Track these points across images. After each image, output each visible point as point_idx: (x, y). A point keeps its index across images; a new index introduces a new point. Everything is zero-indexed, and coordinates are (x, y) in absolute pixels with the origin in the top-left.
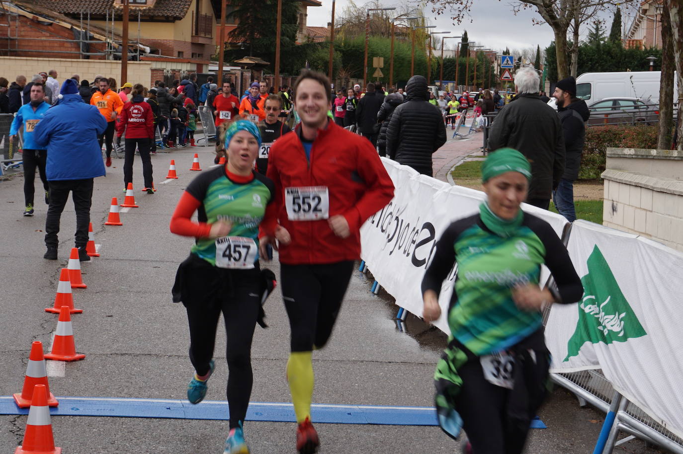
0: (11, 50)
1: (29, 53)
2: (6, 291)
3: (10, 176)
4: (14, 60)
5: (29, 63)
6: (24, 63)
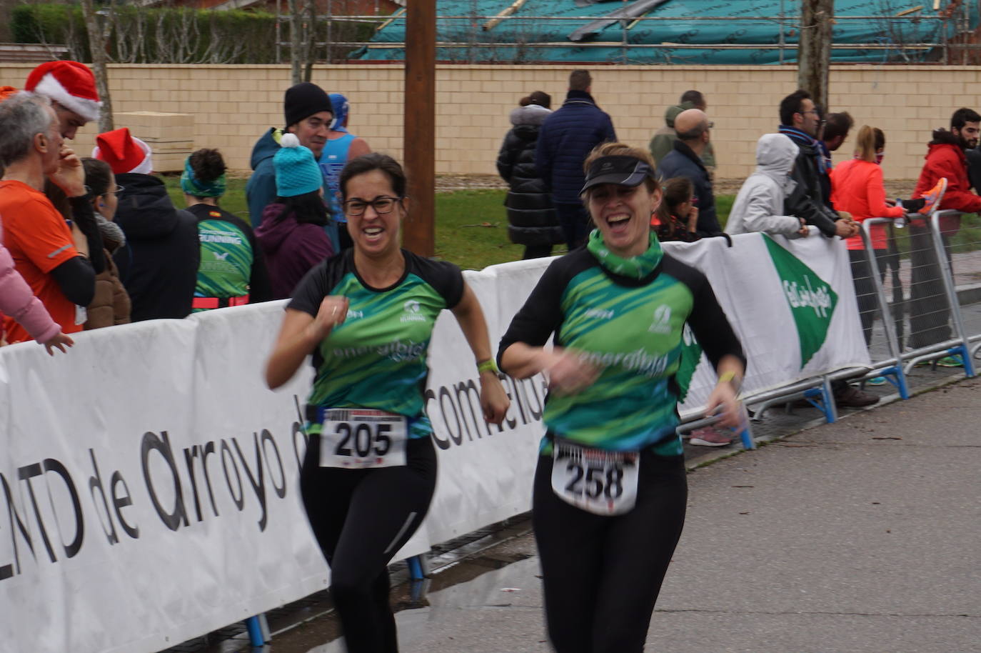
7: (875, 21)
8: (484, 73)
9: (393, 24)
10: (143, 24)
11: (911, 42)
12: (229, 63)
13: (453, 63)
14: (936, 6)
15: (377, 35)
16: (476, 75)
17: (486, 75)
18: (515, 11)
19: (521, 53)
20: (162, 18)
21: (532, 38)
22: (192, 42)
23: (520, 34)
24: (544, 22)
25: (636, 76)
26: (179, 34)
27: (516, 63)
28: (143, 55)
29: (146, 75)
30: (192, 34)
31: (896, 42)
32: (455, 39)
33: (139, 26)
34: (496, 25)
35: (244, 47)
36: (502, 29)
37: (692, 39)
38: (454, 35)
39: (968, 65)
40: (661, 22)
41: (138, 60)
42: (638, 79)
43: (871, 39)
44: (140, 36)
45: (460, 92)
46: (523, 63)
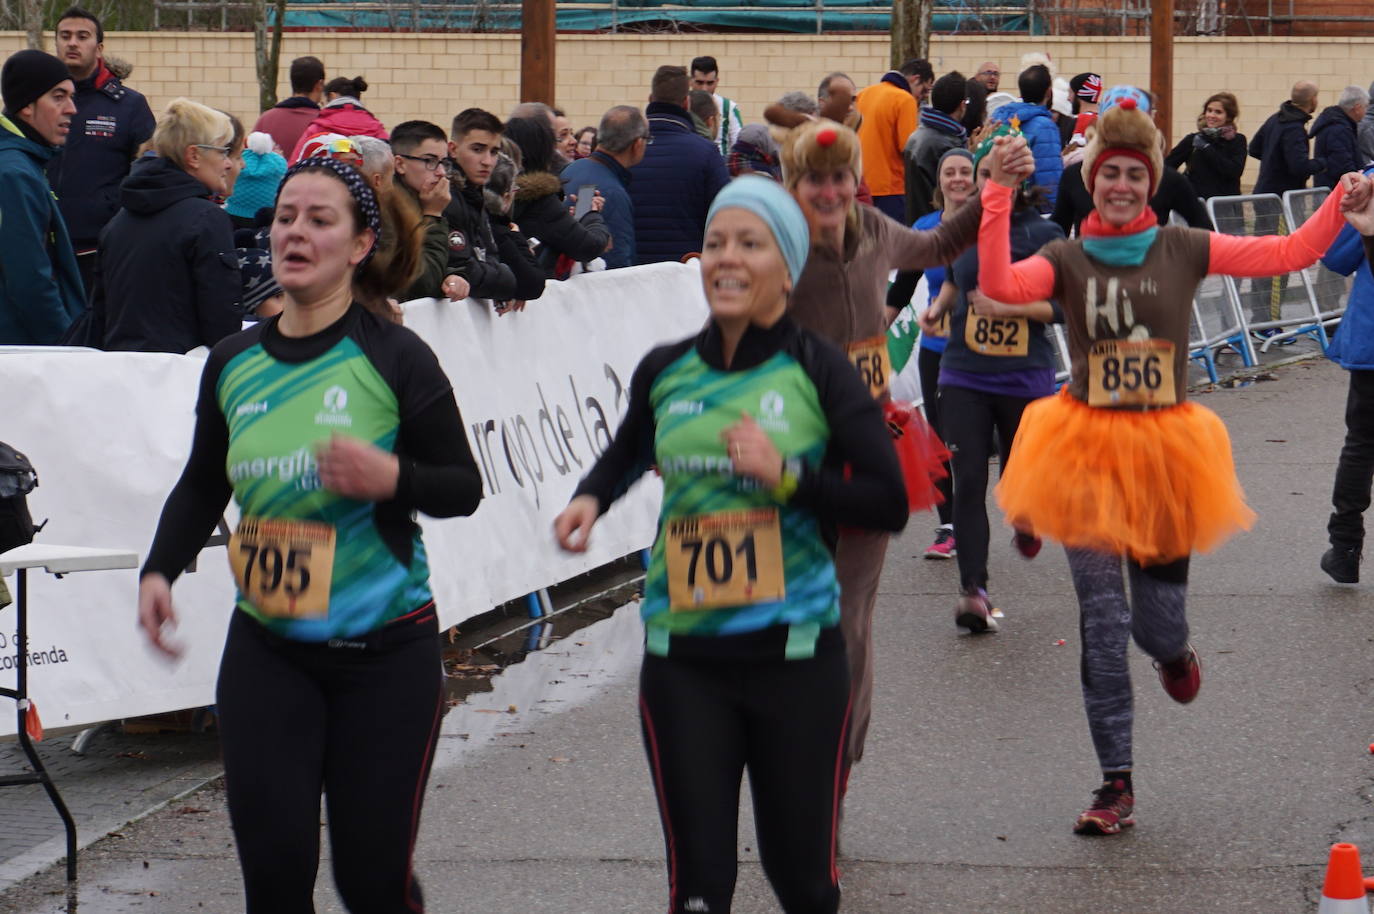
0: (1277, 17)
1: (1327, 24)
2: (1260, 695)
3: (1274, 369)
4: (1285, 47)
5: (1326, 51)
6: (1313, 51)
8: (436, 44)
11: (990, 5)
13: (392, 30)
16: (425, 46)
17: (439, 47)
19: (482, 19)
27: (475, 31)
31: (971, 5)
39: (1062, 34)
42: (638, 52)
45: (405, 69)
46: (485, 32)
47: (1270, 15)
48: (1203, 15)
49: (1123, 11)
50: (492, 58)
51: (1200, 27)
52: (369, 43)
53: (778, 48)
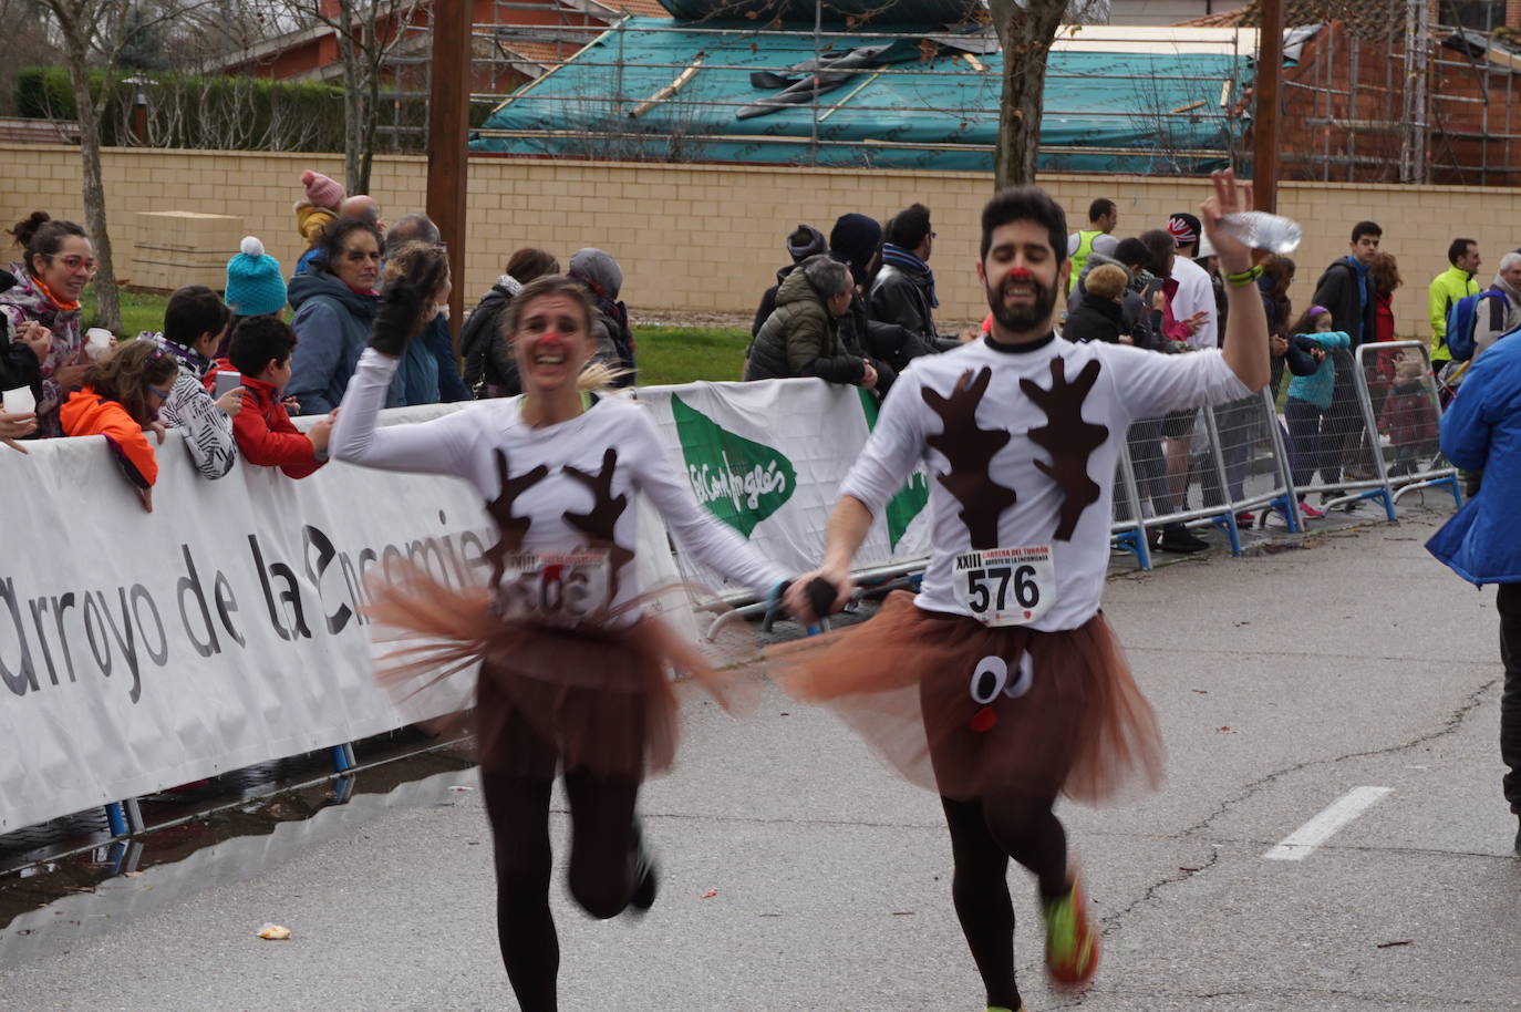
0: (1491, 169)
4: (1491, 197)
7: (1141, 119)
8: (626, 173)
9: (514, 105)
10: (182, 97)
11: (1186, 147)
12: (295, 151)
13: (586, 158)
14: (1223, 103)
15: (490, 119)
16: (615, 176)
17: (629, 176)
18: (674, 92)
19: (677, 148)
20: (207, 90)
21: (692, 128)
22: (246, 123)
23: (676, 124)
24: (708, 109)
25: (825, 183)
26: (230, 112)
27: (669, 162)
28: (181, 137)
29: (183, 163)
30: (246, 111)
31: (1166, 147)
32: (590, 127)
33: (177, 99)
34: (645, 112)
35: (314, 130)
36: (653, 116)
37: (903, 135)
38: (591, 122)
40: (863, 113)
41: (175, 144)
43: (1135, 142)
44: (178, 112)
45: (594, 197)
46: (679, 162)
47: (1484, 165)
48: (1407, 164)
49: (1325, 157)
50: (681, 188)
51: (1405, 175)
52: (559, 171)
53: (967, 187)
